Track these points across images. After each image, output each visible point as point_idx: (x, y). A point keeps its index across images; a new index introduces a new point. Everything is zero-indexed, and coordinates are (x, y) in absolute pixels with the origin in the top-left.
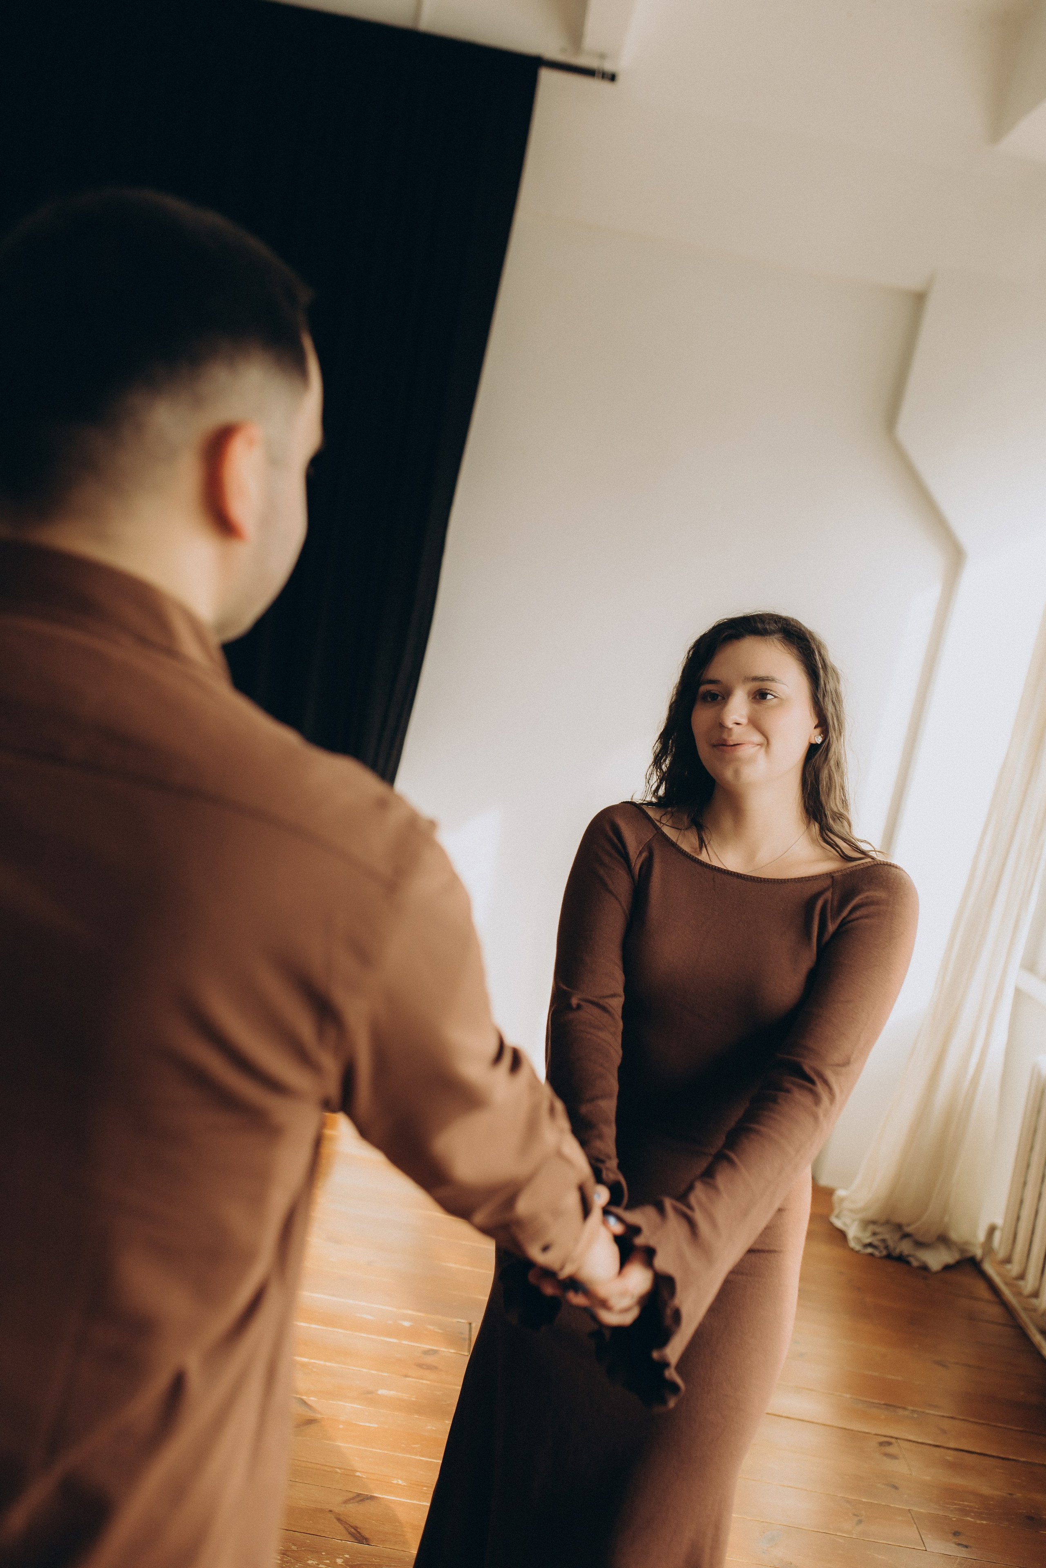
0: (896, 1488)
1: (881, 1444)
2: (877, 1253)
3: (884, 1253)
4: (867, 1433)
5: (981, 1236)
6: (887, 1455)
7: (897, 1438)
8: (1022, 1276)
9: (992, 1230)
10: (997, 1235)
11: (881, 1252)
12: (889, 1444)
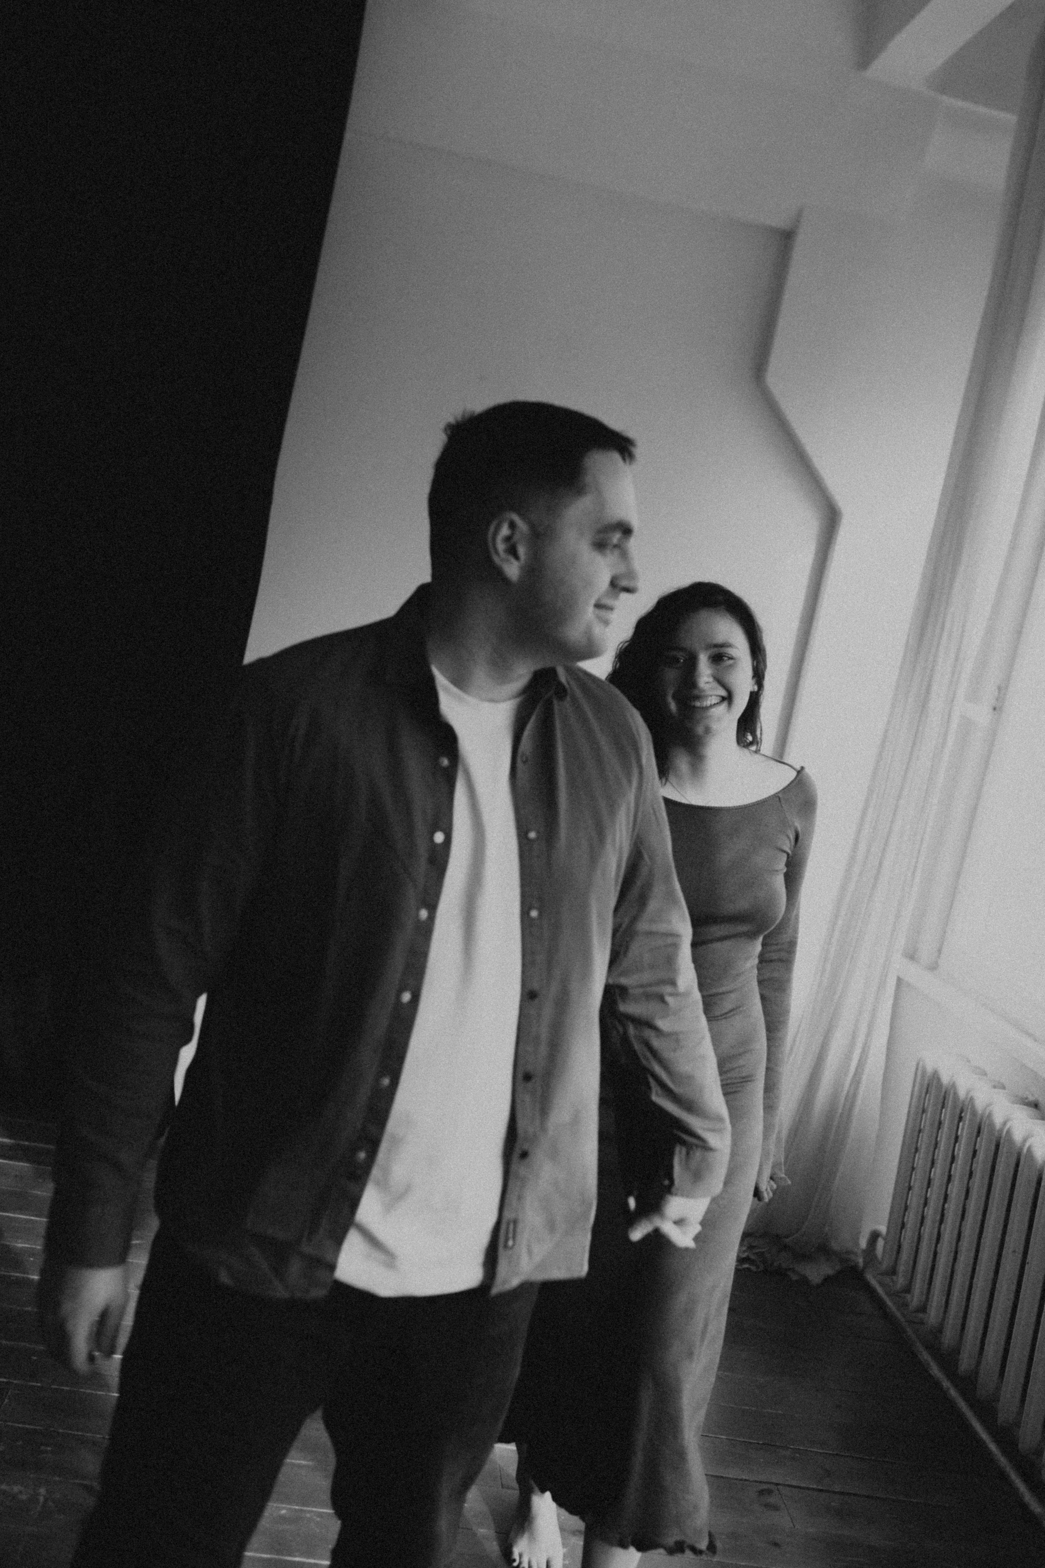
0: (776, 1545)
1: (761, 1492)
2: (753, 1268)
3: (762, 1268)
4: (746, 1480)
5: (863, 1243)
6: (767, 1506)
7: (777, 1484)
8: (908, 1289)
9: (875, 1236)
10: (880, 1243)
11: (758, 1267)
12: (770, 1492)
